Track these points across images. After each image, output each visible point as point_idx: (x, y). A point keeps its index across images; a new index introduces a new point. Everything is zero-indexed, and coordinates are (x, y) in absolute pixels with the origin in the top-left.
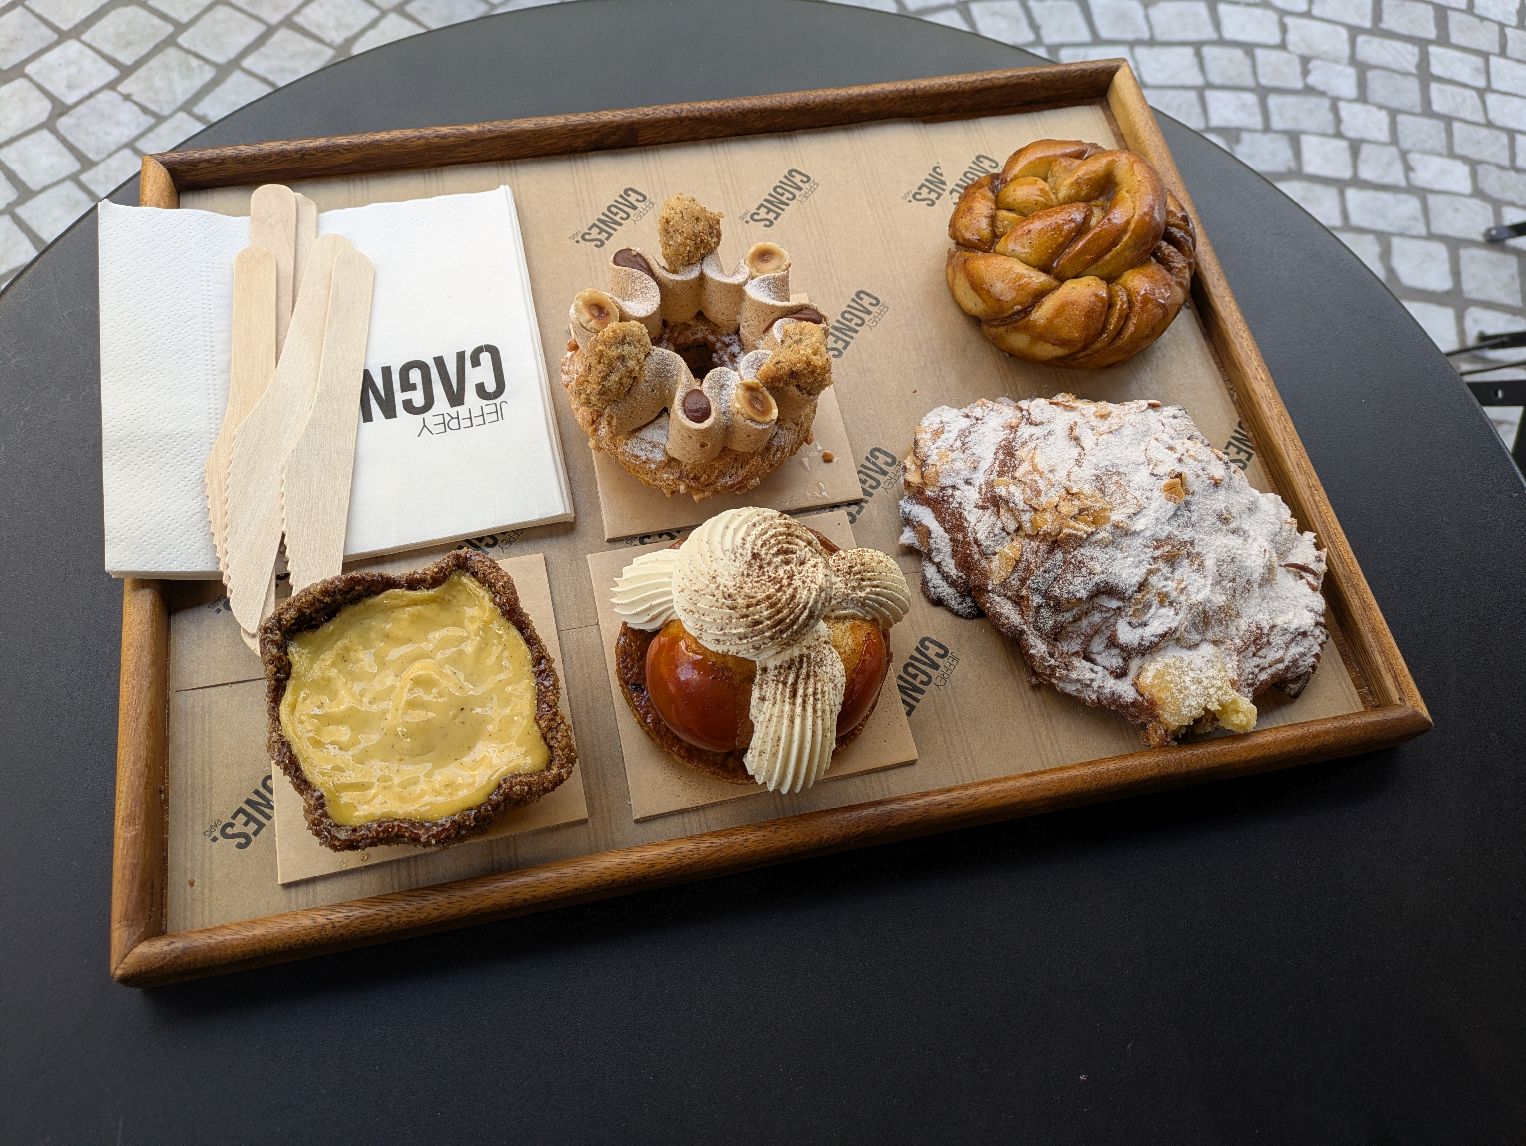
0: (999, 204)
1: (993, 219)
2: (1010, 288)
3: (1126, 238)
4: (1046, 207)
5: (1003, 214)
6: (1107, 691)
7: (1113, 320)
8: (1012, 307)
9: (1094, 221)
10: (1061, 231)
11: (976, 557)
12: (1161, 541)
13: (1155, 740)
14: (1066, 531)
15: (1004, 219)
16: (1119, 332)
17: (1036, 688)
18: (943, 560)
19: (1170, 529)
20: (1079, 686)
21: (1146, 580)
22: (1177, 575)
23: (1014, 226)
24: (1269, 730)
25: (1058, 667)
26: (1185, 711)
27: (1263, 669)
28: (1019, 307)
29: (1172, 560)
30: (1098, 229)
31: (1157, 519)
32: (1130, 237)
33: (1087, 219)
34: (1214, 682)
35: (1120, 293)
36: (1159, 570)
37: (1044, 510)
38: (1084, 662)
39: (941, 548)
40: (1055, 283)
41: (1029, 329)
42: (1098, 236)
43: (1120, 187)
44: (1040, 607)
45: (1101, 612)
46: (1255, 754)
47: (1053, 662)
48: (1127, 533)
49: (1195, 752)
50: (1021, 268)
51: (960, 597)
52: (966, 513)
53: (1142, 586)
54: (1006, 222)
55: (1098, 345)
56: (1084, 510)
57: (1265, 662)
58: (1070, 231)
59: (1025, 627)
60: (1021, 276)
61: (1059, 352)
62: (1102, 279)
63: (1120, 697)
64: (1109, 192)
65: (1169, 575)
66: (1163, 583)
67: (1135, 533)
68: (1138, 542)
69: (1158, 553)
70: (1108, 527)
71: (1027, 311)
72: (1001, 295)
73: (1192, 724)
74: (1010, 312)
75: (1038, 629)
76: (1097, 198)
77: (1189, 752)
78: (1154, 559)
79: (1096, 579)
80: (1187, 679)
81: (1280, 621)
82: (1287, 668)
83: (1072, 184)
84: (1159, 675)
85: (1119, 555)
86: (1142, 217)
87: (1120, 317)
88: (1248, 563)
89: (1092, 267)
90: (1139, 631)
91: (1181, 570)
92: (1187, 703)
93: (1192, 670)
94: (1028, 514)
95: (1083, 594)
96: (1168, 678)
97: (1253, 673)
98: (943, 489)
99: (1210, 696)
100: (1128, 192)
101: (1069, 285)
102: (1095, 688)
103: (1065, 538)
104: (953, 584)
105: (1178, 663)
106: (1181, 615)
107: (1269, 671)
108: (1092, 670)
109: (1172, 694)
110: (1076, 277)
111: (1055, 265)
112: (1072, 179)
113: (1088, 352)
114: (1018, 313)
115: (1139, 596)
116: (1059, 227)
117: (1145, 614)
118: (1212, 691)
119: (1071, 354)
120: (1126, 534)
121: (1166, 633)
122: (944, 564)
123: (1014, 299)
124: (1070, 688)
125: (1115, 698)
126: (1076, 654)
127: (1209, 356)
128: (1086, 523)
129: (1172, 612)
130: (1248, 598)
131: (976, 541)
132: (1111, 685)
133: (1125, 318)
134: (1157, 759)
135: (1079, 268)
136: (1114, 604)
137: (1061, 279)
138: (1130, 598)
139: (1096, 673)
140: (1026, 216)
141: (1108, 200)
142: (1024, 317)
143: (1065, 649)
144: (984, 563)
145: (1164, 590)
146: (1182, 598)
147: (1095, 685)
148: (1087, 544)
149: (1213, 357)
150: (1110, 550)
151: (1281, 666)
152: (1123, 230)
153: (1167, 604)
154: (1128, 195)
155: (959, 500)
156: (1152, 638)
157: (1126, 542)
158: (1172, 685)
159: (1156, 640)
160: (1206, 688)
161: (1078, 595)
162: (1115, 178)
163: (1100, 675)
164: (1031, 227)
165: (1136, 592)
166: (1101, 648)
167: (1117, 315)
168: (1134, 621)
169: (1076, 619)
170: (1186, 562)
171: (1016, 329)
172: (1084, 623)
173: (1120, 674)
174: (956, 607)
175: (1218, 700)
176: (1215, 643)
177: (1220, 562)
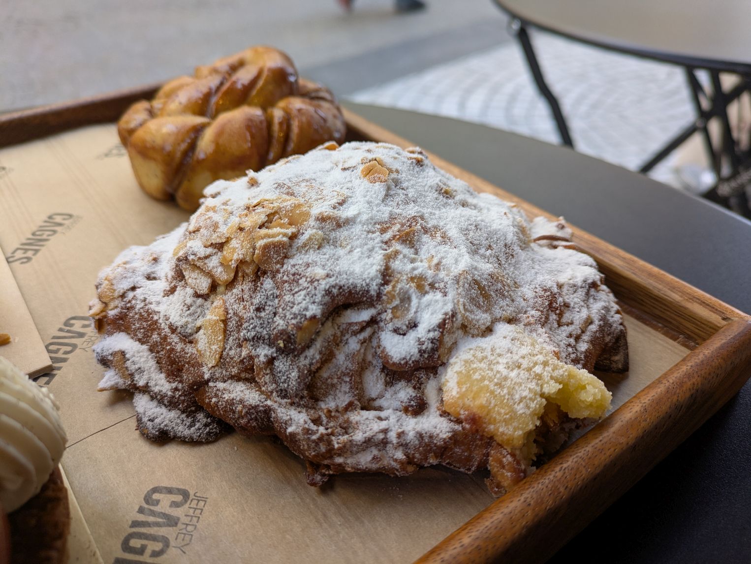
6: (411, 435)
11: (179, 347)
12: (386, 222)
13: (506, 476)
14: (260, 243)
17: (326, 488)
18: (149, 379)
19: (390, 209)
20: (375, 452)
21: (387, 268)
22: (423, 254)
24: (630, 402)
25: (332, 434)
26: (520, 409)
27: (578, 338)
28: (184, 145)
29: (408, 238)
31: (369, 203)
34: (535, 358)
35: (275, 113)
36: (397, 253)
37: (228, 240)
38: (365, 414)
39: (142, 365)
40: (211, 120)
44: (271, 361)
45: (355, 333)
46: (633, 435)
47: (322, 430)
48: (339, 224)
49: (565, 465)
51: (187, 417)
52: (153, 307)
53: (387, 275)
56: (274, 214)
57: (575, 329)
59: (269, 403)
63: (431, 437)
65: (413, 256)
66: (410, 266)
67: (349, 222)
68: (357, 229)
69: (388, 236)
70: (312, 222)
73: (538, 423)
75: (283, 394)
77: (557, 469)
78: (386, 243)
79: (324, 285)
80: (501, 368)
81: (563, 278)
82: (601, 329)
84: (465, 378)
85: (341, 252)
88: (495, 226)
90: (412, 335)
91: (424, 248)
92: (517, 397)
93: (500, 355)
94: (214, 258)
95: (315, 310)
96: (477, 376)
97: (569, 345)
98: (123, 296)
99: (539, 377)
101: (224, 115)
102: (395, 441)
103: (263, 254)
104: (172, 404)
105: (479, 355)
106: (451, 294)
107: (586, 337)
108: (380, 419)
109: (492, 392)
114: (187, 153)
115: (388, 288)
117: (408, 310)
118: (538, 369)
120: (339, 226)
121: (444, 320)
122: (152, 384)
123: (176, 140)
124: (365, 460)
125: (426, 442)
126: (350, 407)
128: (282, 226)
129: (439, 295)
130: (517, 263)
131: (173, 329)
132: (412, 426)
134: (522, 499)
136: (365, 315)
138: (379, 295)
139: (387, 419)
142: (193, 154)
143: (332, 405)
144: (190, 349)
145: (416, 272)
146: (442, 274)
147: (392, 436)
148: (294, 251)
150: (328, 250)
151: (593, 328)
153: (427, 288)
155: (142, 297)
156: (431, 335)
157: (342, 234)
158: (486, 382)
159: (436, 334)
160: (529, 370)
161: (309, 314)
163: (393, 419)
165: (383, 285)
166: (380, 386)
168: (398, 323)
169: (328, 357)
170: (425, 238)
172: (341, 358)
173: (418, 408)
174: (187, 432)
175: (552, 378)
176: (510, 321)
177: (465, 231)
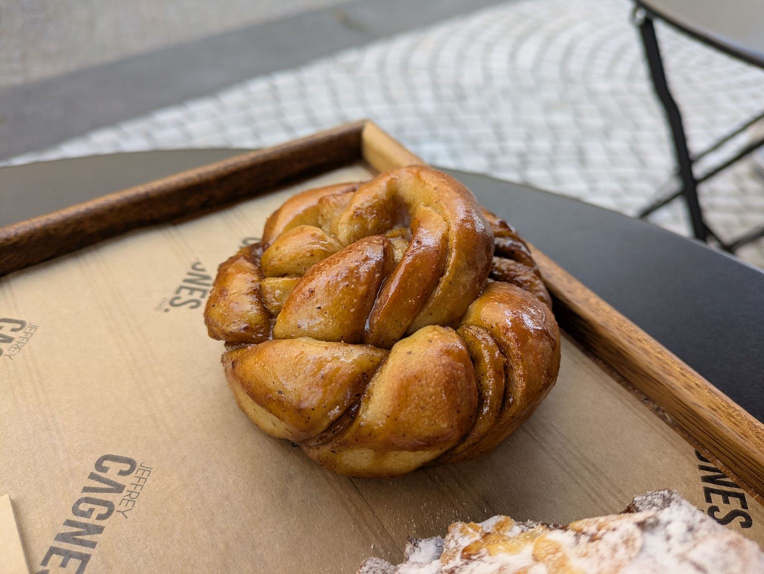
0: (262, 273)
1: (259, 294)
2: (310, 386)
3: (452, 258)
4: (326, 255)
5: (271, 283)
7: (490, 381)
8: (325, 415)
9: (398, 254)
10: (358, 278)
15: (274, 289)
16: (505, 394)
23: (289, 295)
28: (336, 411)
30: (408, 260)
32: (458, 257)
33: (387, 252)
35: (480, 337)
40: (378, 354)
41: (364, 439)
42: (412, 269)
43: (414, 206)
50: (315, 351)
54: (278, 292)
55: (482, 426)
58: (371, 273)
60: (320, 364)
61: (426, 456)
62: (443, 325)
64: (403, 218)
71: (350, 413)
72: (300, 401)
74: (325, 424)
76: (391, 228)
83: (352, 218)
86: (461, 226)
87: (497, 373)
89: (422, 314)
100: (427, 205)
101: (401, 349)
110: (406, 334)
111: (367, 327)
112: (350, 213)
113: (470, 441)
114: (338, 420)
116: (352, 273)
119: (446, 453)
123: (322, 400)
127: (606, 377)
133: (504, 371)
135: (405, 322)
137: (386, 345)
140: (300, 275)
141: (406, 227)
142: (351, 424)
149: (611, 375)
152: (443, 250)
154: (429, 209)
162: (403, 199)
164: (312, 285)
167: (490, 372)
171: (346, 445)
